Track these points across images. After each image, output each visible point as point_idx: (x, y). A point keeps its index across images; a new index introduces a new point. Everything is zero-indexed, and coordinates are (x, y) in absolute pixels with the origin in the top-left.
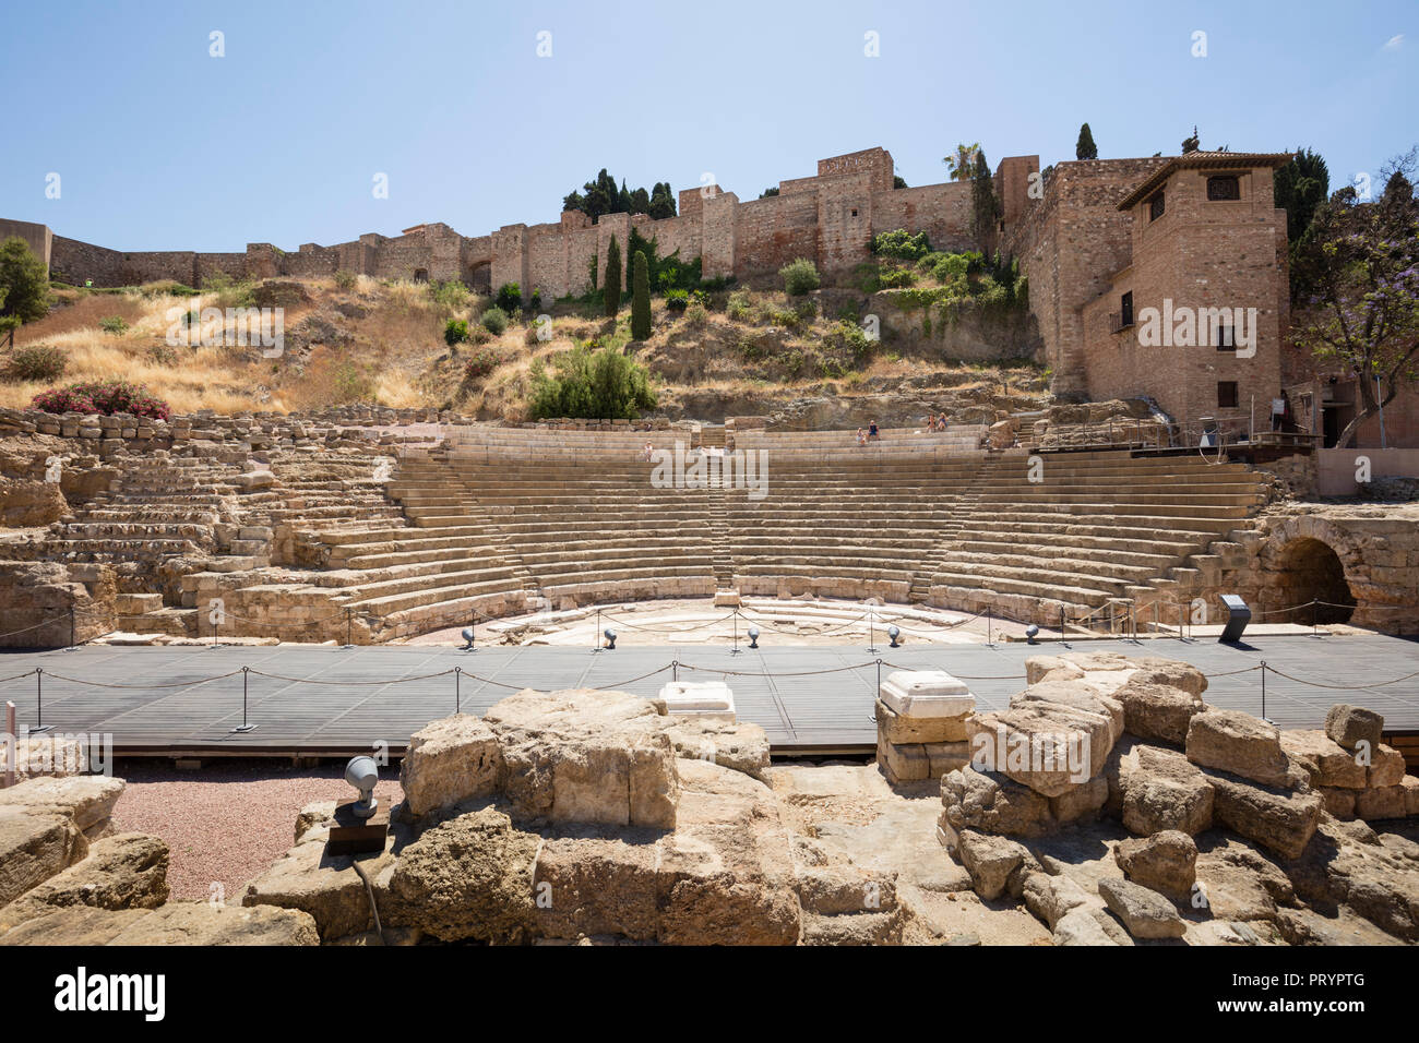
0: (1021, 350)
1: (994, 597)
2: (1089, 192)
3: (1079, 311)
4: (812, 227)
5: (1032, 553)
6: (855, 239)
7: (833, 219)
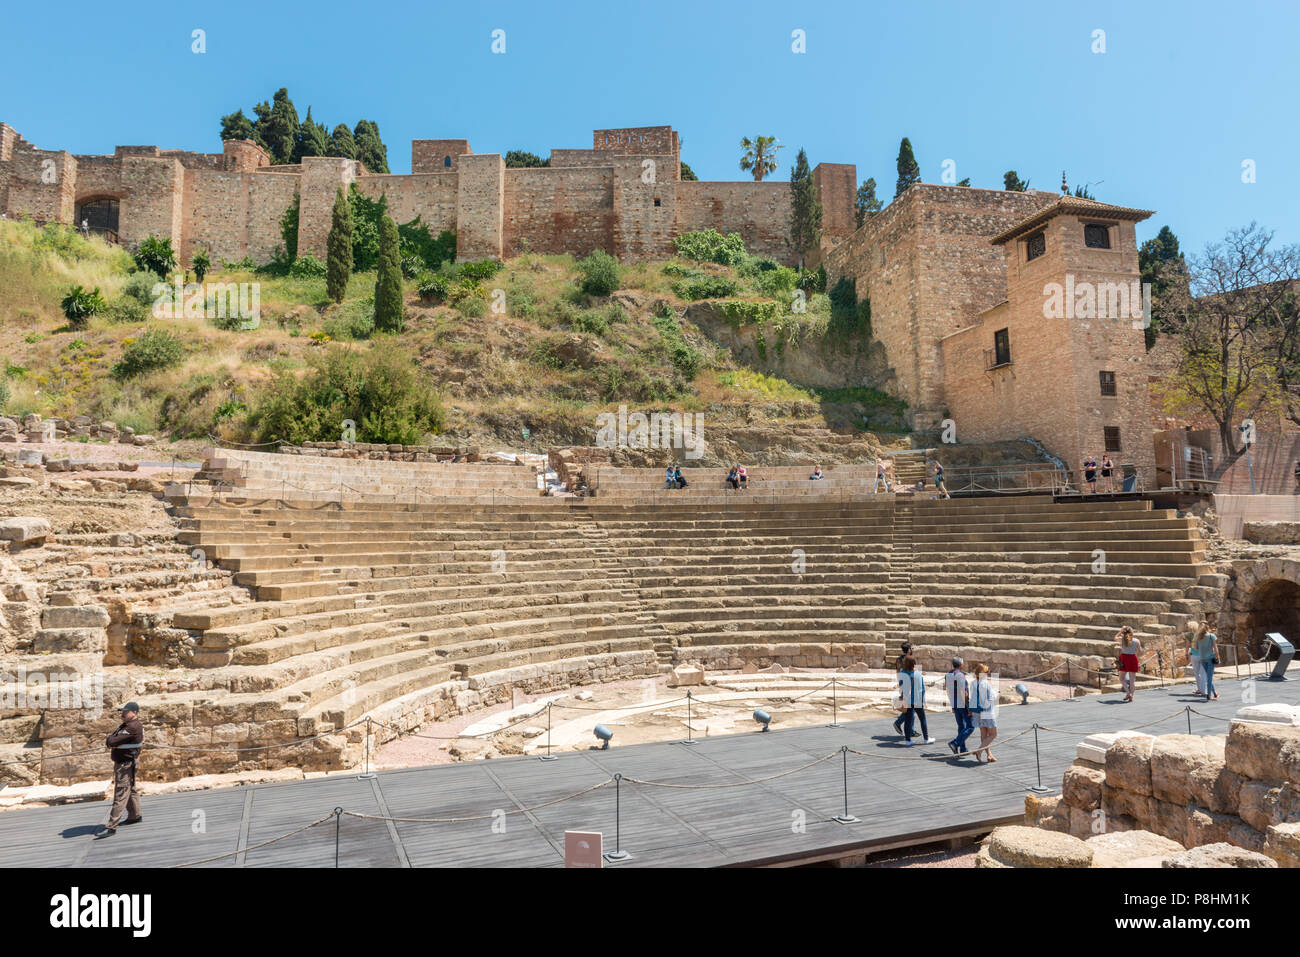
0: (865, 379)
1: (990, 654)
2: (945, 217)
3: (939, 344)
4: (607, 211)
5: (1005, 606)
6: (658, 233)
7: (632, 207)
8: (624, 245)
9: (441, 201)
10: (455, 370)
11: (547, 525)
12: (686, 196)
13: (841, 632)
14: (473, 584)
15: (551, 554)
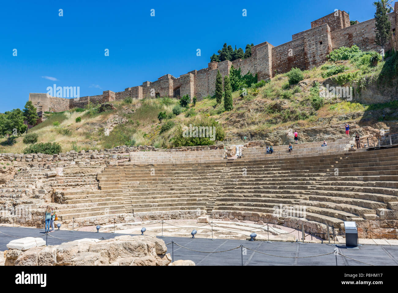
6: (322, 55)
7: (312, 48)
8: (309, 62)
9: (255, 65)
10: (238, 120)
11: (213, 169)
12: (337, 36)
13: (267, 208)
14: (169, 187)
15: (204, 178)
